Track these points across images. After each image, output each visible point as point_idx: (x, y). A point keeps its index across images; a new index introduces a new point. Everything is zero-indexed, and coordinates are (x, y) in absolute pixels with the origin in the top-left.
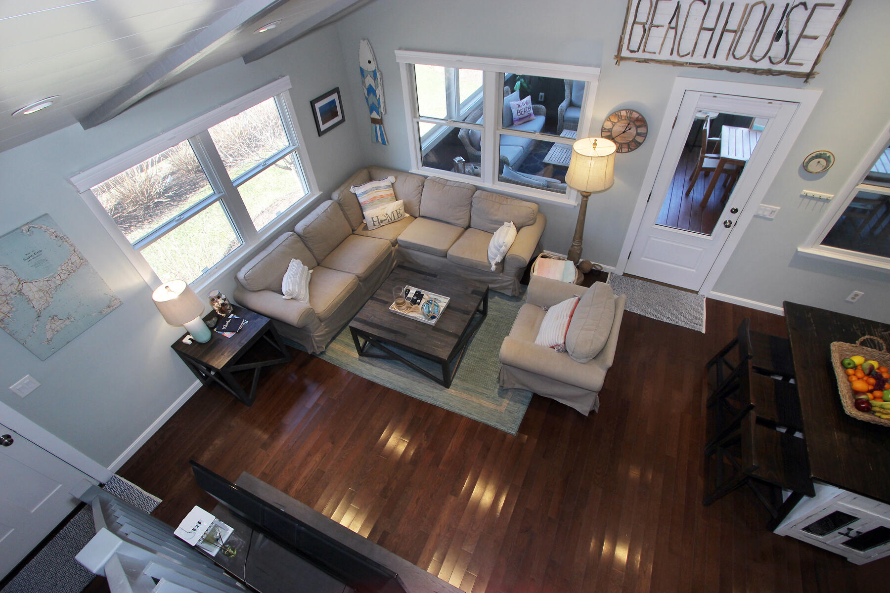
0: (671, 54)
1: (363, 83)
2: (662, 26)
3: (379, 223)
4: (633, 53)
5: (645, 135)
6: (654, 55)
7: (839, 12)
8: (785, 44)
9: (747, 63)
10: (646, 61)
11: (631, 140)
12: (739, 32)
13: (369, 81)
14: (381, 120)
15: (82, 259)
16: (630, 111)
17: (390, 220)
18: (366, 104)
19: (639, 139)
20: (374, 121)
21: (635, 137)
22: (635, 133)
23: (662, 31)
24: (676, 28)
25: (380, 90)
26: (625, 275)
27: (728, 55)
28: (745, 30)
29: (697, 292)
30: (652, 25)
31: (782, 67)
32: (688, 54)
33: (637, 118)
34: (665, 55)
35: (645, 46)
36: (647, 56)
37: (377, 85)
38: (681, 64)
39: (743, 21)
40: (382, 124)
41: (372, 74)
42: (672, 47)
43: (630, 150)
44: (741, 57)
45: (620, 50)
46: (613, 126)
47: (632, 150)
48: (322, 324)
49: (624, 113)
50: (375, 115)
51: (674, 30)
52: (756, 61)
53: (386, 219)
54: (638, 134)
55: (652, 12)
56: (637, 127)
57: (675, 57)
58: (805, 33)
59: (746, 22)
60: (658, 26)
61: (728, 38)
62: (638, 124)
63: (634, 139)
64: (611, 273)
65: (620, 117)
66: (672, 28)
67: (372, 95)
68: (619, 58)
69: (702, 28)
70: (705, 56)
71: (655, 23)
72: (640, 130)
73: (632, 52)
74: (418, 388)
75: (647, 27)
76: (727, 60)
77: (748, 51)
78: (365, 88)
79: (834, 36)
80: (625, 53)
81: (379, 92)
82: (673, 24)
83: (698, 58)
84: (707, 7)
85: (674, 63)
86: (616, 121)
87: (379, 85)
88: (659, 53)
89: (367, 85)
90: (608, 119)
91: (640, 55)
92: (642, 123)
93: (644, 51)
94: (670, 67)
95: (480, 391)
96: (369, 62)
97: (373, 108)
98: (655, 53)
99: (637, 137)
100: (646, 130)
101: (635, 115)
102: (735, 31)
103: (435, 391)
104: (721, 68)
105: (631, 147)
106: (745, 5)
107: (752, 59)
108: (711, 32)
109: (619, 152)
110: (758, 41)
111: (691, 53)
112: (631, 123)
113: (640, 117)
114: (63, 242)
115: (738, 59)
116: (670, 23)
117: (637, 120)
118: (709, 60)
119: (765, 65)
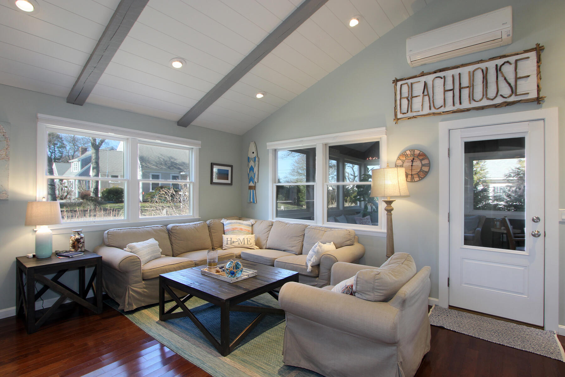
0: (430, 109)
1: (248, 165)
2: (419, 96)
3: (231, 243)
4: (405, 114)
5: (429, 165)
6: (419, 112)
7: (535, 60)
8: (508, 85)
9: (485, 102)
10: (414, 117)
11: (419, 170)
12: (471, 87)
13: (252, 163)
14: (255, 186)
15: (7, 156)
16: (412, 150)
17: (240, 243)
18: (248, 178)
19: (425, 169)
20: (250, 188)
21: (422, 167)
22: (421, 165)
23: (421, 98)
24: (428, 95)
25: (257, 168)
26: (451, 307)
27: (470, 100)
28: (474, 85)
29: (542, 328)
30: (412, 97)
31: (513, 99)
32: (442, 106)
33: (419, 154)
34: (426, 111)
35: (411, 108)
36: (415, 114)
37: (255, 165)
38: (439, 114)
39: (471, 80)
40: (255, 189)
41: (253, 159)
42: (429, 105)
43: (420, 179)
44: (480, 100)
45: (396, 115)
46: (403, 163)
47: (422, 178)
48: (143, 282)
49: (408, 152)
50: (252, 184)
51: (427, 96)
52: (492, 100)
53: (237, 241)
54: (423, 165)
55: (410, 91)
56: (421, 160)
57: (433, 110)
58: (518, 76)
59: (473, 80)
60: (416, 97)
61: (465, 92)
62: (421, 158)
63: (421, 169)
64: (436, 305)
65: (406, 156)
66: (426, 95)
67: (251, 172)
68: (397, 119)
69: (445, 91)
70: (454, 105)
71: (414, 95)
72: (424, 162)
73: (403, 114)
74: (193, 350)
75: (409, 99)
76: (470, 103)
77: (483, 95)
78: (248, 169)
79: (541, 73)
80: (399, 116)
81: (256, 170)
82: (426, 93)
83: (449, 107)
84: (443, 80)
85: (434, 114)
86: (404, 159)
87: (256, 165)
88: (422, 110)
89: (250, 166)
90: (399, 158)
91: (410, 114)
92: (424, 157)
93: (411, 111)
94: (432, 117)
95: (258, 365)
96: (253, 153)
97: (251, 179)
98: (419, 111)
99: (423, 167)
100: (428, 161)
101: (417, 152)
102: (468, 87)
103: (210, 356)
104: (468, 110)
105: (420, 176)
106: (468, 72)
107: (488, 99)
108: (452, 91)
109: (413, 182)
110: (487, 87)
111: (443, 106)
112: (415, 158)
113: (421, 153)
114: (5, 140)
115: (478, 101)
116: (423, 93)
117: (419, 155)
118: (458, 106)
119: (499, 100)
